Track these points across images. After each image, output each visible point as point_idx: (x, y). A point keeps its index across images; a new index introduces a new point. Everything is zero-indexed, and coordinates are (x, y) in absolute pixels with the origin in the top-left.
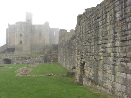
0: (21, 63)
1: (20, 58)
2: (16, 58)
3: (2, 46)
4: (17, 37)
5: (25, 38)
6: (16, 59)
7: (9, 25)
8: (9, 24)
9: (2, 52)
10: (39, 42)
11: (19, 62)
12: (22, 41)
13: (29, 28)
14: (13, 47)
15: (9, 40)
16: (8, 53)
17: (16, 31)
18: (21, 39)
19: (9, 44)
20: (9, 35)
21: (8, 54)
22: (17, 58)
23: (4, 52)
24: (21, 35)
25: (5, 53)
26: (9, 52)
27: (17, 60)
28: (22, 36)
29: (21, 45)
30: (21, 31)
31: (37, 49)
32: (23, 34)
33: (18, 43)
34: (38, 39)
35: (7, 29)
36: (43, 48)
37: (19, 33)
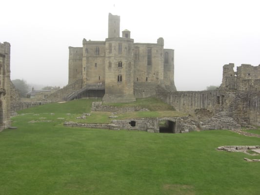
5: (127, 70)
8: (85, 40)
9: (76, 97)
10: (147, 78)
12: (121, 77)
17: (107, 56)
19: (85, 80)
24: (120, 65)
28: (123, 66)
29: (119, 83)
30: (120, 57)
31: (145, 90)
32: (124, 62)
33: (114, 79)
34: (146, 71)
35: (72, 49)
36: (157, 89)
37: (116, 59)
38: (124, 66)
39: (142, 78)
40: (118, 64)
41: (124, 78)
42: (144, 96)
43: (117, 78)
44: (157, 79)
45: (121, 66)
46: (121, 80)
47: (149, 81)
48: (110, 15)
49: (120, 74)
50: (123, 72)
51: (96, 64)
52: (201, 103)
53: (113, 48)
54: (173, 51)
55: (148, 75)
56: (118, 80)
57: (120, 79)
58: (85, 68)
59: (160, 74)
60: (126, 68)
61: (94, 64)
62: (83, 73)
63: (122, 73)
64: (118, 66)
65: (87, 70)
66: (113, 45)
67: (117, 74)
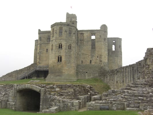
0: (77, 107)
1: (69, 86)
2: (58, 86)
3: (27, 67)
4: (52, 49)
5: (67, 51)
6: (57, 89)
7: (40, 32)
8: (39, 30)
9: (27, 77)
10: (91, 61)
11: (67, 100)
12: (61, 58)
13: (74, 33)
14: (45, 69)
15: (38, 57)
16: (36, 78)
17: (51, 40)
18: (60, 53)
20: (38, 49)
21: (36, 80)
22: (61, 87)
23: (29, 77)
24: (60, 46)
25: (31, 78)
26: (38, 77)
27: (62, 95)
28: (62, 48)
29: (59, 63)
30: (60, 39)
31: (88, 72)
32: (64, 43)
33: (54, 60)
34: (90, 54)
35: (36, 41)
36: (99, 70)
37: (57, 42)
38: (64, 47)
39: (86, 61)
40: (58, 45)
41: (63, 59)
42: (87, 77)
43: (57, 58)
44: (101, 61)
45: (61, 48)
46: (61, 61)
47: (93, 63)
48: (68, 14)
49: (60, 55)
50: (63, 53)
51: (47, 49)
52: (132, 78)
53: (55, 32)
54: (120, 39)
55: (92, 57)
56: (59, 61)
57: (60, 59)
58: (38, 53)
59: (103, 57)
60: (65, 49)
61: (46, 50)
62: (37, 57)
63: (61, 54)
64: (58, 47)
65: (40, 54)
66: (55, 29)
67: (57, 55)
